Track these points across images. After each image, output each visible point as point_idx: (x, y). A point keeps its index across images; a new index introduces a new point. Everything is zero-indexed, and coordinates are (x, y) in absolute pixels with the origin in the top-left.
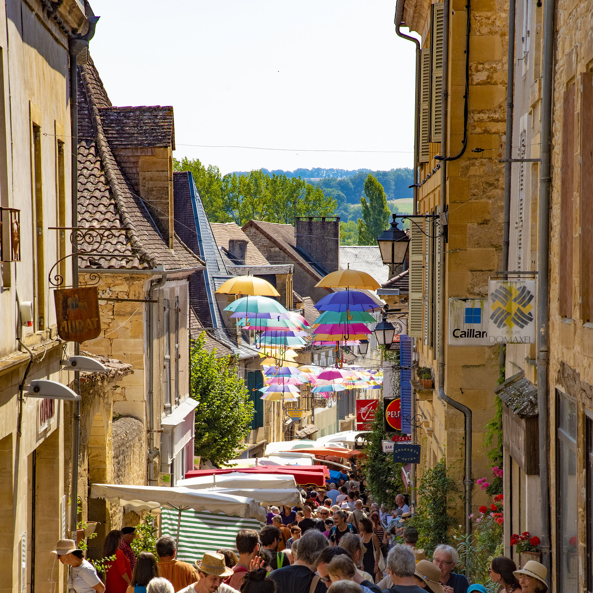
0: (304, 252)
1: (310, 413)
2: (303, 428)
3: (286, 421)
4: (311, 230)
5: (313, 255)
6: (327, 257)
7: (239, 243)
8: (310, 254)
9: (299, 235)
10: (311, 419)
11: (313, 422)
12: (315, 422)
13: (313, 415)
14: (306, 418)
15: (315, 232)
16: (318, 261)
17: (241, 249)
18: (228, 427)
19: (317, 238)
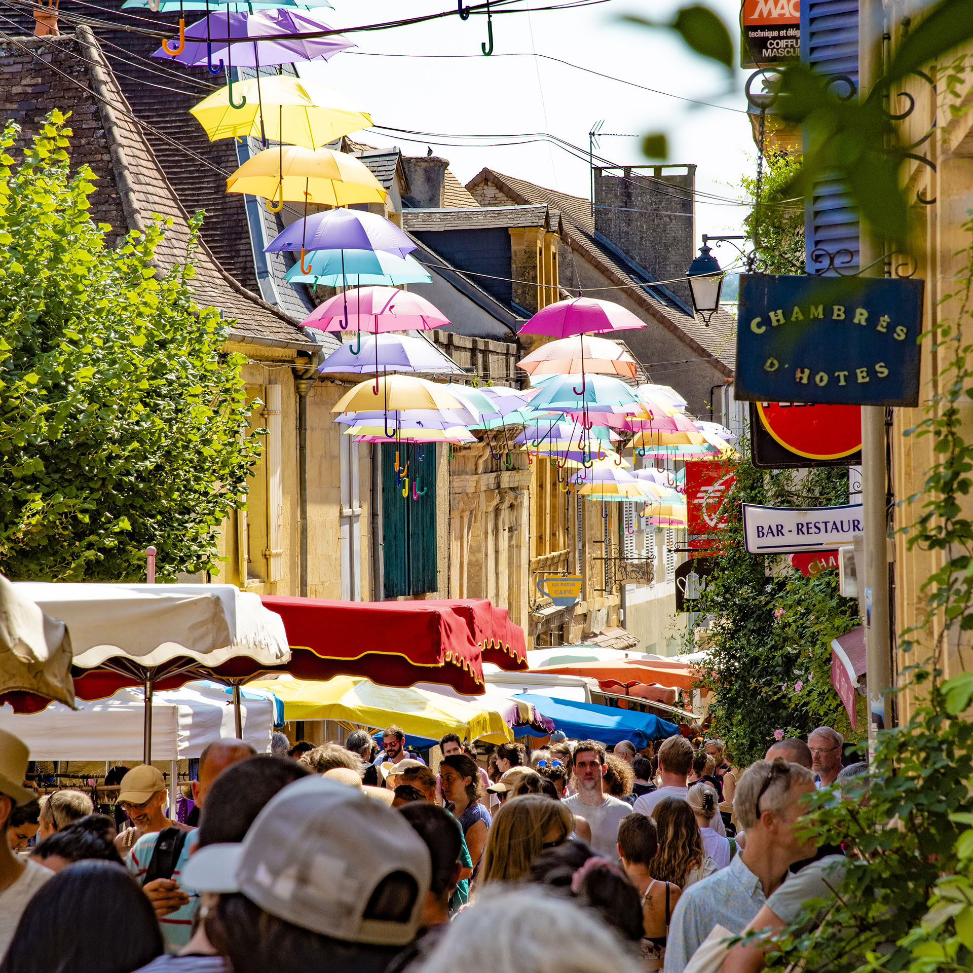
0: (612, 247)
1: (614, 600)
2: (595, 635)
3: (539, 607)
4: (629, 195)
5: (634, 253)
6: (665, 259)
7: (424, 165)
8: (627, 253)
9: (602, 208)
10: (618, 615)
11: (622, 624)
12: (628, 624)
13: (622, 605)
14: (604, 612)
15: (637, 200)
16: (645, 268)
17: (429, 179)
18: (140, 477)
19: (641, 214)
